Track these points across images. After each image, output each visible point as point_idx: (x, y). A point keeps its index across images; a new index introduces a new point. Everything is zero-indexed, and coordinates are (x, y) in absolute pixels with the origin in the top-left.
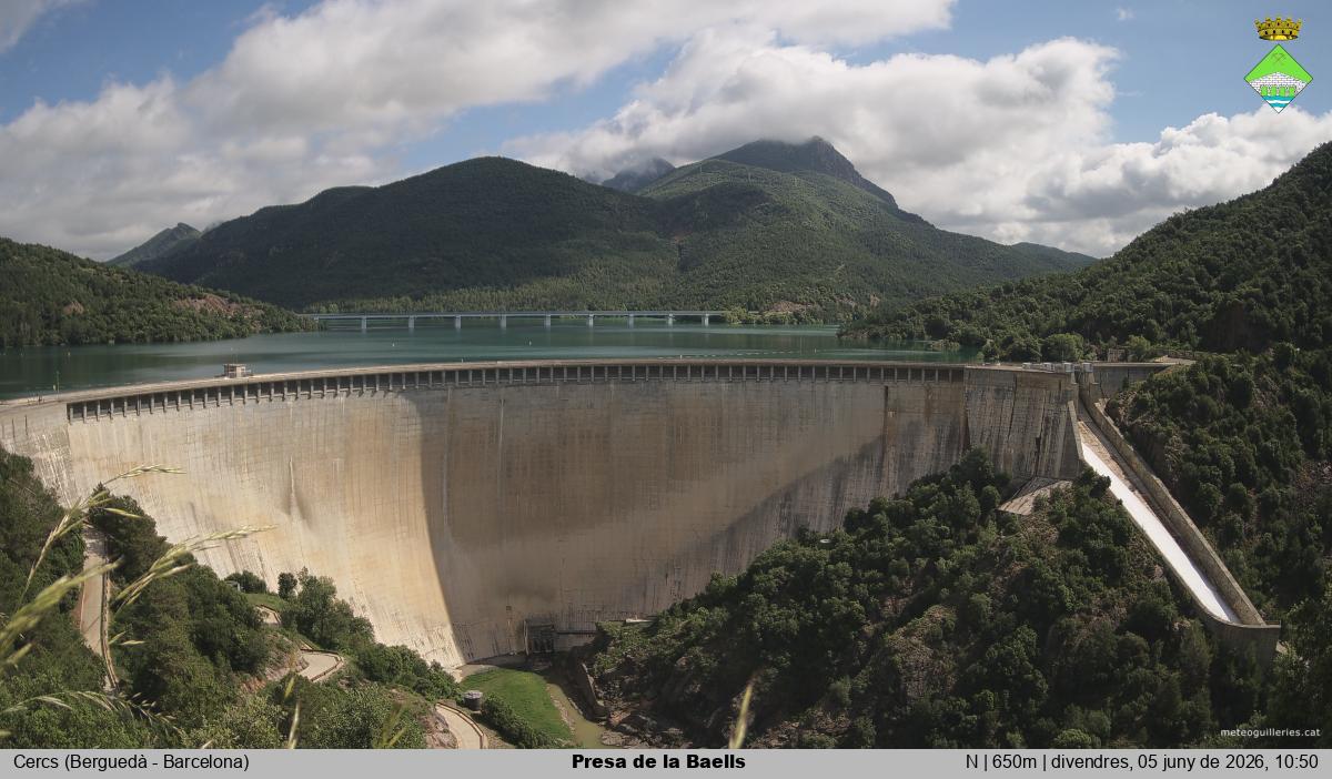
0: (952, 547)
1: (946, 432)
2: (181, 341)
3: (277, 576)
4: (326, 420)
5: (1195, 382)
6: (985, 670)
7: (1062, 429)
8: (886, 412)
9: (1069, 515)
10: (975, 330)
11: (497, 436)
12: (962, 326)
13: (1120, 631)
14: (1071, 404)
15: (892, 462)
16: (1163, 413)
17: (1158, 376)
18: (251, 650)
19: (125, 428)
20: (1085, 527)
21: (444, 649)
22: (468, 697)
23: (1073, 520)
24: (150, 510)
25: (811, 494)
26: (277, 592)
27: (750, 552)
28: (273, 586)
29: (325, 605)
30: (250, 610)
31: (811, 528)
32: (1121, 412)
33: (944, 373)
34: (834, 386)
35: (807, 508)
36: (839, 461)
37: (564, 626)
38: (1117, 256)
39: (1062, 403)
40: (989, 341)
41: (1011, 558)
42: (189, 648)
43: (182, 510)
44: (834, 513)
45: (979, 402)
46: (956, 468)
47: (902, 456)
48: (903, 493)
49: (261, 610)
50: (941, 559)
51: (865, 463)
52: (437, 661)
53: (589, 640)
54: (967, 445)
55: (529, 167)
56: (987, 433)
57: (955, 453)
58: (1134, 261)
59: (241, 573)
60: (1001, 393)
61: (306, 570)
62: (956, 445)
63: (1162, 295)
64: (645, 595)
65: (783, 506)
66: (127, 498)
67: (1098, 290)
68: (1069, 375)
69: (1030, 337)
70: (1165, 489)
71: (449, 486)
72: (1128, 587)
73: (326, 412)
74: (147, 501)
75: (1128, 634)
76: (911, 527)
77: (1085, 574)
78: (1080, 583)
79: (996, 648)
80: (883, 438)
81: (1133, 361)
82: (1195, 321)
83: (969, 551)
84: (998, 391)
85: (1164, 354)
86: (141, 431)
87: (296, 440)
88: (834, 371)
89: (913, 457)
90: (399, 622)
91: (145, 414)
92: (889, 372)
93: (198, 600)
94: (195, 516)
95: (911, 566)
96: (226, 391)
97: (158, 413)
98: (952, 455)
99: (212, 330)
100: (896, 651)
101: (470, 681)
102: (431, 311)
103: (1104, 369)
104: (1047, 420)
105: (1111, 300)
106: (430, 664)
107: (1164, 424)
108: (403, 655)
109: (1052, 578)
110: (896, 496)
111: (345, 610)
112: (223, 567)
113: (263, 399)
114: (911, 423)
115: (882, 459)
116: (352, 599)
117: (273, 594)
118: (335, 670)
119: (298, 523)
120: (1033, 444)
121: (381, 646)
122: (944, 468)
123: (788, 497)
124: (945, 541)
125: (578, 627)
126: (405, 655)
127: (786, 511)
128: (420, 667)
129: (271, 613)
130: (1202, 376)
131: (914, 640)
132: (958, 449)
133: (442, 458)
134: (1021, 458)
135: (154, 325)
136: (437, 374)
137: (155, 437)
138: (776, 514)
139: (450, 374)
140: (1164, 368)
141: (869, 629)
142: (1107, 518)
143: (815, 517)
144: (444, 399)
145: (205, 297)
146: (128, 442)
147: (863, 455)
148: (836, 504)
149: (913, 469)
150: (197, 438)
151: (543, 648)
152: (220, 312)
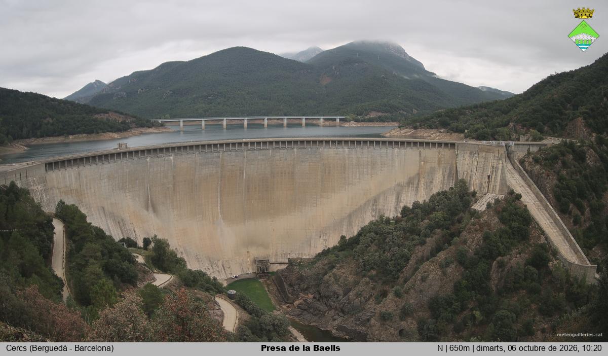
0: (450, 225)
1: (447, 172)
2: (98, 133)
3: (142, 239)
4: (164, 168)
5: (560, 151)
6: (464, 281)
7: (500, 172)
8: (420, 163)
9: (503, 211)
10: (461, 125)
11: (243, 173)
12: (454, 124)
13: (525, 265)
14: (504, 160)
15: (422, 185)
16: (545, 165)
17: (543, 147)
18: (131, 273)
19: (72, 174)
20: (510, 217)
21: (218, 271)
22: (230, 293)
23: (504, 213)
24: (83, 210)
25: (386, 200)
26: (142, 246)
27: (358, 226)
28: (141, 243)
29: (165, 252)
30: (130, 255)
31: (386, 215)
32: (527, 164)
33: (446, 144)
34: (396, 150)
35: (384, 206)
36: (398, 185)
37: (273, 260)
38: (525, 93)
39: (499, 159)
40: (466, 131)
41: (476, 230)
42: (102, 274)
43: (98, 210)
44: (396, 209)
45: (462, 159)
46: (452, 188)
47: (427, 183)
48: (427, 200)
49: (135, 255)
50: (445, 230)
51: (411, 185)
52: (216, 277)
53: (284, 267)
54: (457, 178)
55: (257, 50)
56: (466, 173)
57: (451, 181)
58: (532, 96)
59: (126, 238)
60: (472, 154)
61: (155, 236)
62: (452, 178)
63: (545, 111)
64: (310, 245)
65: (373, 205)
66: (73, 205)
67: (517, 109)
68: (503, 146)
69: (486, 129)
70: (546, 200)
71: (221, 196)
72: (529, 245)
73: (164, 164)
74: (83, 206)
75: (529, 266)
76: (431, 216)
77: (509, 238)
78: (508, 242)
79: (469, 271)
80: (419, 174)
81: (532, 141)
82: (559, 124)
83: (457, 226)
84: (471, 153)
85: (546, 138)
86: (79, 173)
87: (151, 177)
88: (396, 143)
89: (431, 182)
90: (198, 259)
91: (81, 168)
92: (421, 144)
93: (106, 251)
94: (104, 213)
95: (431, 233)
96: (119, 154)
97: (88, 167)
98: (450, 182)
99: (111, 128)
100: (424, 272)
101: (231, 286)
102: (212, 117)
103: (518, 144)
104: (493, 167)
105: (522, 113)
106: (212, 278)
107: (545, 170)
108: (199, 274)
109: (494, 240)
110: (425, 201)
111: (173, 254)
112: (117, 236)
113: (136, 159)
114: (431, 168)
115: (418, 184)
116: (176, 249)
117: (140, 248)
118: (168, 282)
119: (151, 214)
120: (487, 178)
121: (190, 270)
122: (446, 188)
123: (375, 201)
124: (446, 222)
125: (280, 261)
126: (201, 274)
127: (375, 207)
128: (208, 280)
129: (140, 257)
130: (563, 149)
131: (432, 267)
132: (453, 180)
133: (218, 184)
134: (481, 184)
135: (85, 126)
136: (215, 145)
137: (86, 177)
138: (370, 209)
139: (221, 145)
140: (546, 145)
141: (412, 262)
142: (519, 213)
143: (387, 210)
144: (219, 157)
145: (108, 113)
146: (74, 180)
147: (410, 182)
148: (397, 205)
149: (432, 189)
150: (105, 176)
151: (264, 271)
152: (115, 120)
